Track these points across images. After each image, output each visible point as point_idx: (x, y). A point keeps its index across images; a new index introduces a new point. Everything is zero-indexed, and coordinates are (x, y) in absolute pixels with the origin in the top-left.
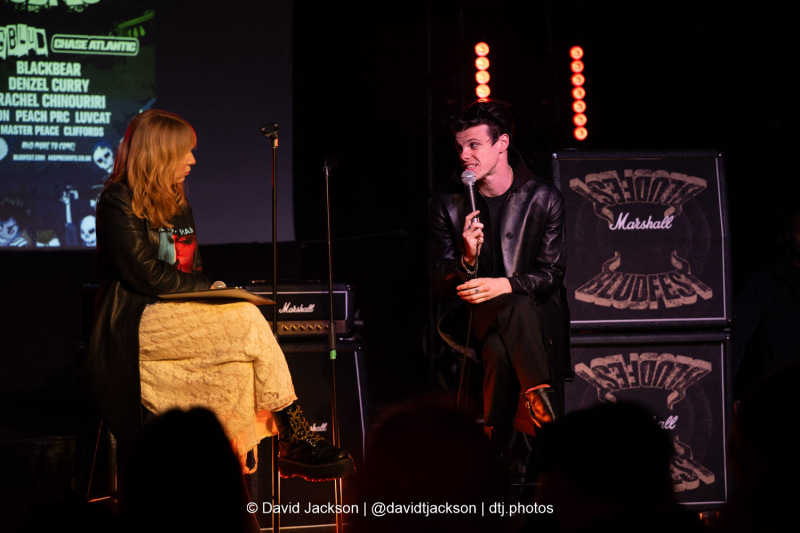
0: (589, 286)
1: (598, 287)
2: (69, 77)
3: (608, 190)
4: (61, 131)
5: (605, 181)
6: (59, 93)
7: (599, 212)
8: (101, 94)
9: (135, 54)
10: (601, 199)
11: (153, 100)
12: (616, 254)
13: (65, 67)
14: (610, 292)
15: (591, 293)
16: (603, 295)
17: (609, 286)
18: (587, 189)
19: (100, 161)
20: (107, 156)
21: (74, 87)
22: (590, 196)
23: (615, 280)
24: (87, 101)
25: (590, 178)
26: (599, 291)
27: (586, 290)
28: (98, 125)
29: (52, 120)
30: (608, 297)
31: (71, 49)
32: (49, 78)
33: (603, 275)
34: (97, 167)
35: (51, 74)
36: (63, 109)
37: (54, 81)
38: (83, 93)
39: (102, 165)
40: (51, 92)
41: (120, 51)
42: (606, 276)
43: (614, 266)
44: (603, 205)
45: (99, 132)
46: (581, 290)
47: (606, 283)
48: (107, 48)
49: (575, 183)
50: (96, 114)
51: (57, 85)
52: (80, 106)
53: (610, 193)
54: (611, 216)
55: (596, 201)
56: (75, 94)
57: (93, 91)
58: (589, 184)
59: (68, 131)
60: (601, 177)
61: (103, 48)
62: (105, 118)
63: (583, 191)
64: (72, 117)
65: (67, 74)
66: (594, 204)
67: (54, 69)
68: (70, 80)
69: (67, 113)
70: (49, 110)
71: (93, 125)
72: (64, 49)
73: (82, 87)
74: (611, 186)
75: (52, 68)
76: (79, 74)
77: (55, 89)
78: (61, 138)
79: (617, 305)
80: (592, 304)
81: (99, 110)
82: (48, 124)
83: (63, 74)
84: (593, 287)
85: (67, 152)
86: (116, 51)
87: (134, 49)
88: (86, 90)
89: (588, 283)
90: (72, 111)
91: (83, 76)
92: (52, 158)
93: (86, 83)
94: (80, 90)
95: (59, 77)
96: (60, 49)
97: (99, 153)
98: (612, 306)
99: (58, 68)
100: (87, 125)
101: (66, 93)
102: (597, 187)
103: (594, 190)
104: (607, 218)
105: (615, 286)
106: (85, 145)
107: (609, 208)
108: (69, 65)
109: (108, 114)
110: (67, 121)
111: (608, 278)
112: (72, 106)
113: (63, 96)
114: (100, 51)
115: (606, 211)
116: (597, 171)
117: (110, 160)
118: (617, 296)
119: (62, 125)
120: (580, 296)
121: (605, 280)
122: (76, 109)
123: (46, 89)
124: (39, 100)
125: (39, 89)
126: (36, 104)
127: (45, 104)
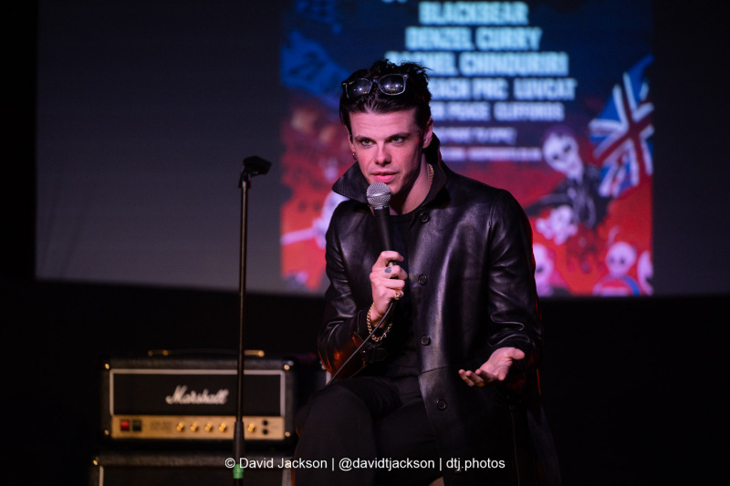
2: (507, 25)
4: (492, 112)
6: (491, 51)
8: (559, 51)
11: (648, 60)
13: (501, 9)
19: (556, 157)
20: (567, 149)
21: (514, 40)
24: (535, 63)
28: (553, 101)
29: (476, 95)
32: (474, 29)
35: (477, 21)
36: (494, 77)
37: (482, 33)
38: (529, 50)
39: (560, 166)
40: (477, 50)
45: (555, 112)
50: (550, 83)
51: (487, 38)
52: (523, 71)
56: (515, 52)
57: (546, 46)
59: (503, 112)
62: (566, 89)
64: (510, 90)
65: (503, 21)
67: (482, 13)
68: (508, 31)
69: (501, 83)
70: (471, 78)
71: (545, 100)
73: (528, 42)
75: (478, 13)
76: (524, 20)
77: (482, 44)
78: (493, 122)
81: (555, 77)
82: (471, 100)
83: (496, 21)
85: (501, 144)
88: (534, 45)
90: (510, 80)
91: (530, 24)
92: (477, 154)
93: (535, 35)
94: (524, 46)
95: (490, 26)
97: (554, 145)
99: (486, 12)
100: (536, 100)
101: (500, 51)
106: (531, 133)
108: (507, 6)
109: (571, 84)
110: (501, 94)
112: (510, 71)
117: (573, 157)
119: (492, 103)
122: (519, 77)
123: (468, 45)
124: (457, 64)
125: (457, 46)
126: (451, 70)
127: (466, 70)
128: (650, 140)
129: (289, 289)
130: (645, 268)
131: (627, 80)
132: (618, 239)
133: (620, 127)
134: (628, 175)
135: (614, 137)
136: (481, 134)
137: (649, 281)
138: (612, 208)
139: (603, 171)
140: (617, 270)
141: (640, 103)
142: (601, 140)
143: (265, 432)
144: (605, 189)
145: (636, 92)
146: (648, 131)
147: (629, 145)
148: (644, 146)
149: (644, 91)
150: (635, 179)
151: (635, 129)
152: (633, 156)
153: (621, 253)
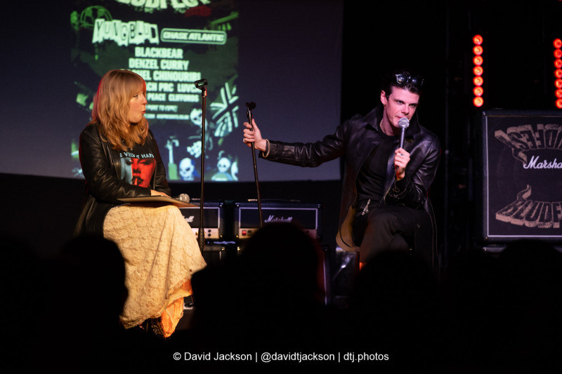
0: (506, 210)
1: (514, 211)
2: (174, 59)
3: (524, 139)
4: (167, 97)
5: (522, 132)
6: (166, 70)
7: (517, 155)
8: (197, 71)
9: (223, 43)
10: (518, 145)
11: (236, 77)
12: (528, 187)
13: (171, 51)
14: (523, 215)
15: (508, 215)
16: (517, 217)
17: (522, 211)
18: (508, 138)
19: (195, 119)
20: (199, 115)
21: (177, 66)
22: (510, 143)
23: (526, 206)
24: (187, 76)
25: (510, 130)
26: (514, 214)
27: (504, 213)
28: (194, 94)
29: (160, 90)
30: (521, 218)
31: (175, 39)
32: (159, 60)
33: (517, 202)
34: (193, 124)
35: (160, 56)
36: (169, 82)
37: (163, 62)
38: (184, 71)
39: (196, 122)
40: (160, 69)
41: (212, 41)
42: (520, 202)
43: (526, 195)
44: (519, 150)
45: (195, 99)
46: (501, 213)
47: (520, 208)
48: (203, 39)
49: (499, 134)
50: (193, 86)
51: (165, 64)
52: (181, 80)
53: (525, 141)
54: (525, 159)
55: (514, 147)
56: (178, 71)
57: (191, 69)
58: (509, 135)
59: (172, 98)
60: (519, 129)
61: (199, 39)
63: (505, 140)
64: (175, 88)
65: (172, 57)
66: (513, 149)
67: (163, 53)
68: (174, 61)
69: (172, 85)
70: (158, 82)
71: (191, 93)
72: (170, 39)
73: (183, 67)
74: (527, 136)
75: (161, 53)
76: (181, 57)
77: (163, 67)
78: (167, 102)
79: (527, 224)
80: (509, 224)
82: (158, 92)
83: (169, 57)
84: (510, 211)
85: (171, 112)
86: (209, 41)
87: (222, 40)
88: (186, 68)
89: (506, 207)
90: (176, 83)
91: (184, 58)
92: (160, 116)
93: (186, 63)
94: (181, 68)
95: (166, 59)
96: (168, 39)
98: (524, 225)
99: (165, 52)
100: (186, 93)
101: (171, 70)
102: (515, 136)
103: (514, 139)
104: (523, 159)
105: (527, 210)
106: (185, 108)
107: (524, 153)
108: (174, 50)
110: (172, 90)
111: (521, 204)
112: (176, 80)
113: (169, 72)
114: (197, 40)
115: (521, 154)
116: (516, 125)
118: (528, 218)
119: (167, 94)
120: (499, 217)
121: (519, 206)
122: (178, 82)
123: (157, 67)
124: (151, 75)
125: (151, 67)
126: (149, 79)
127: (156, 78)
128: (236, 112)
129: (75, 176)
130: (235, 169)
131: (227, 85)
132: (223, 156)
133: (224, 106)
134: (227, 128)
135: (221, 111)
136: (162, 107)
137: (236, 175)
138: (220, 142)
139: (216, 126)
140: (222, 170)
141: (233, 96)
142: (216, 111)
143: (209, 235)
144: (217, 134)
145: (231, 91)
146: (236, 108)
147: (228, 114)
148: (234, 115)
149: (234, 90)
150: (230, 130)
151: (230, 107)
152: (229, 119)
153: (224, 163)
